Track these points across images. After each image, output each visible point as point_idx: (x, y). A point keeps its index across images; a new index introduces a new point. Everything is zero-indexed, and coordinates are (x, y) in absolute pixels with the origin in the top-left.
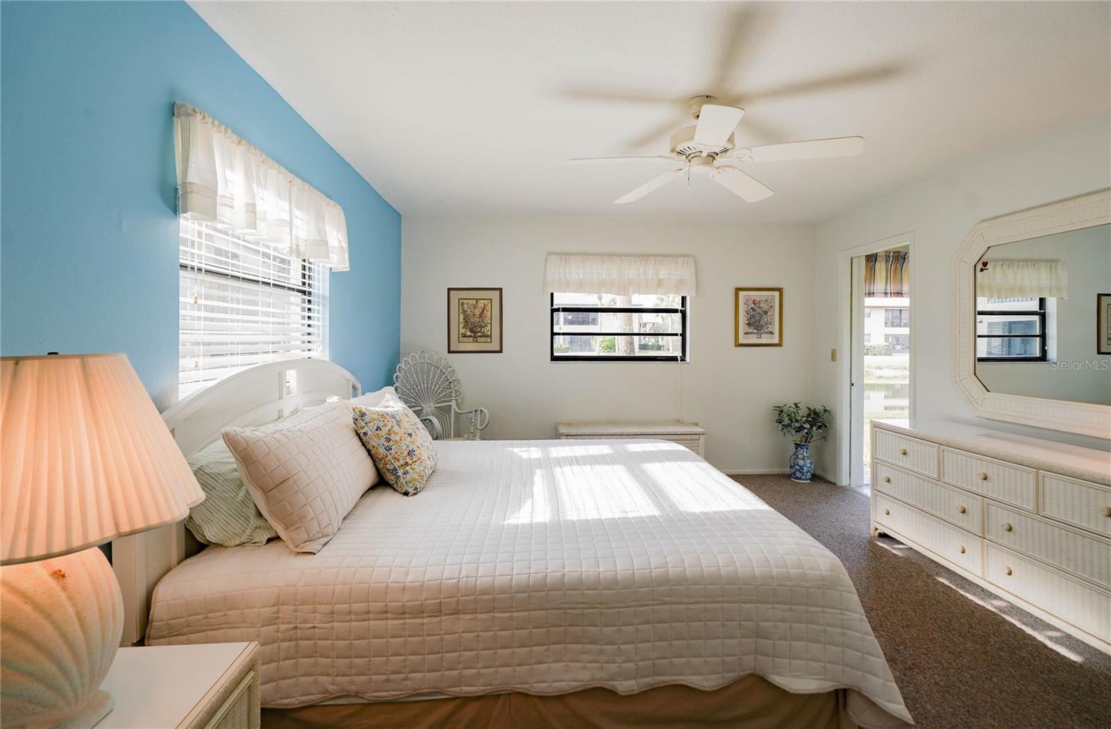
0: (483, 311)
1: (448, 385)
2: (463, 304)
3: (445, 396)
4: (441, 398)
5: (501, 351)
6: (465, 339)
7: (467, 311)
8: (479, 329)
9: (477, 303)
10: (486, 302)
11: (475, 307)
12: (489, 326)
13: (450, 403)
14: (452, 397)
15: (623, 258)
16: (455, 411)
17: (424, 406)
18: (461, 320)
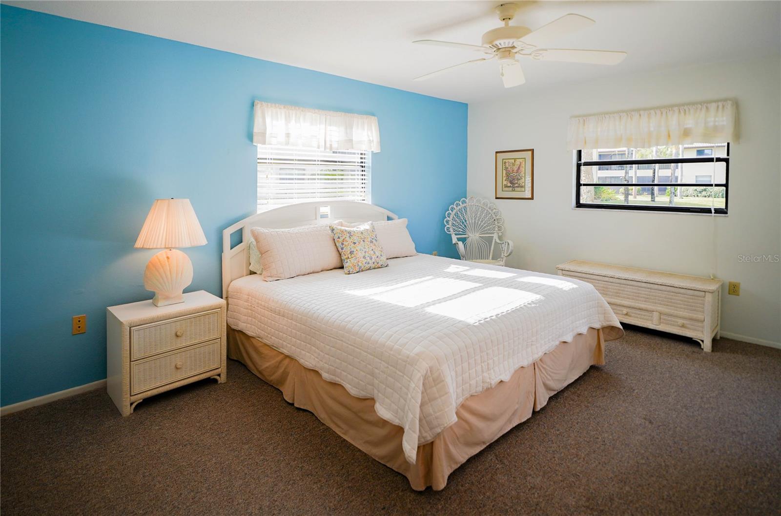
0: (519, 168)
1: (493, 222)
2: (505, 163)
3: (489, 230)
4: (486, 230)
5: (532, 198)
6: (507, 189)
7: (508, 168)
8: (516, 181)
9: (515, 162)
10: (521, 160)
11: (514, 165)
12: (523, 178)
13: (492, 235)
14: (494, 230)
15: (642, 112)
16: (495, 241)
17: (470, 235)
18: (504, 175)
